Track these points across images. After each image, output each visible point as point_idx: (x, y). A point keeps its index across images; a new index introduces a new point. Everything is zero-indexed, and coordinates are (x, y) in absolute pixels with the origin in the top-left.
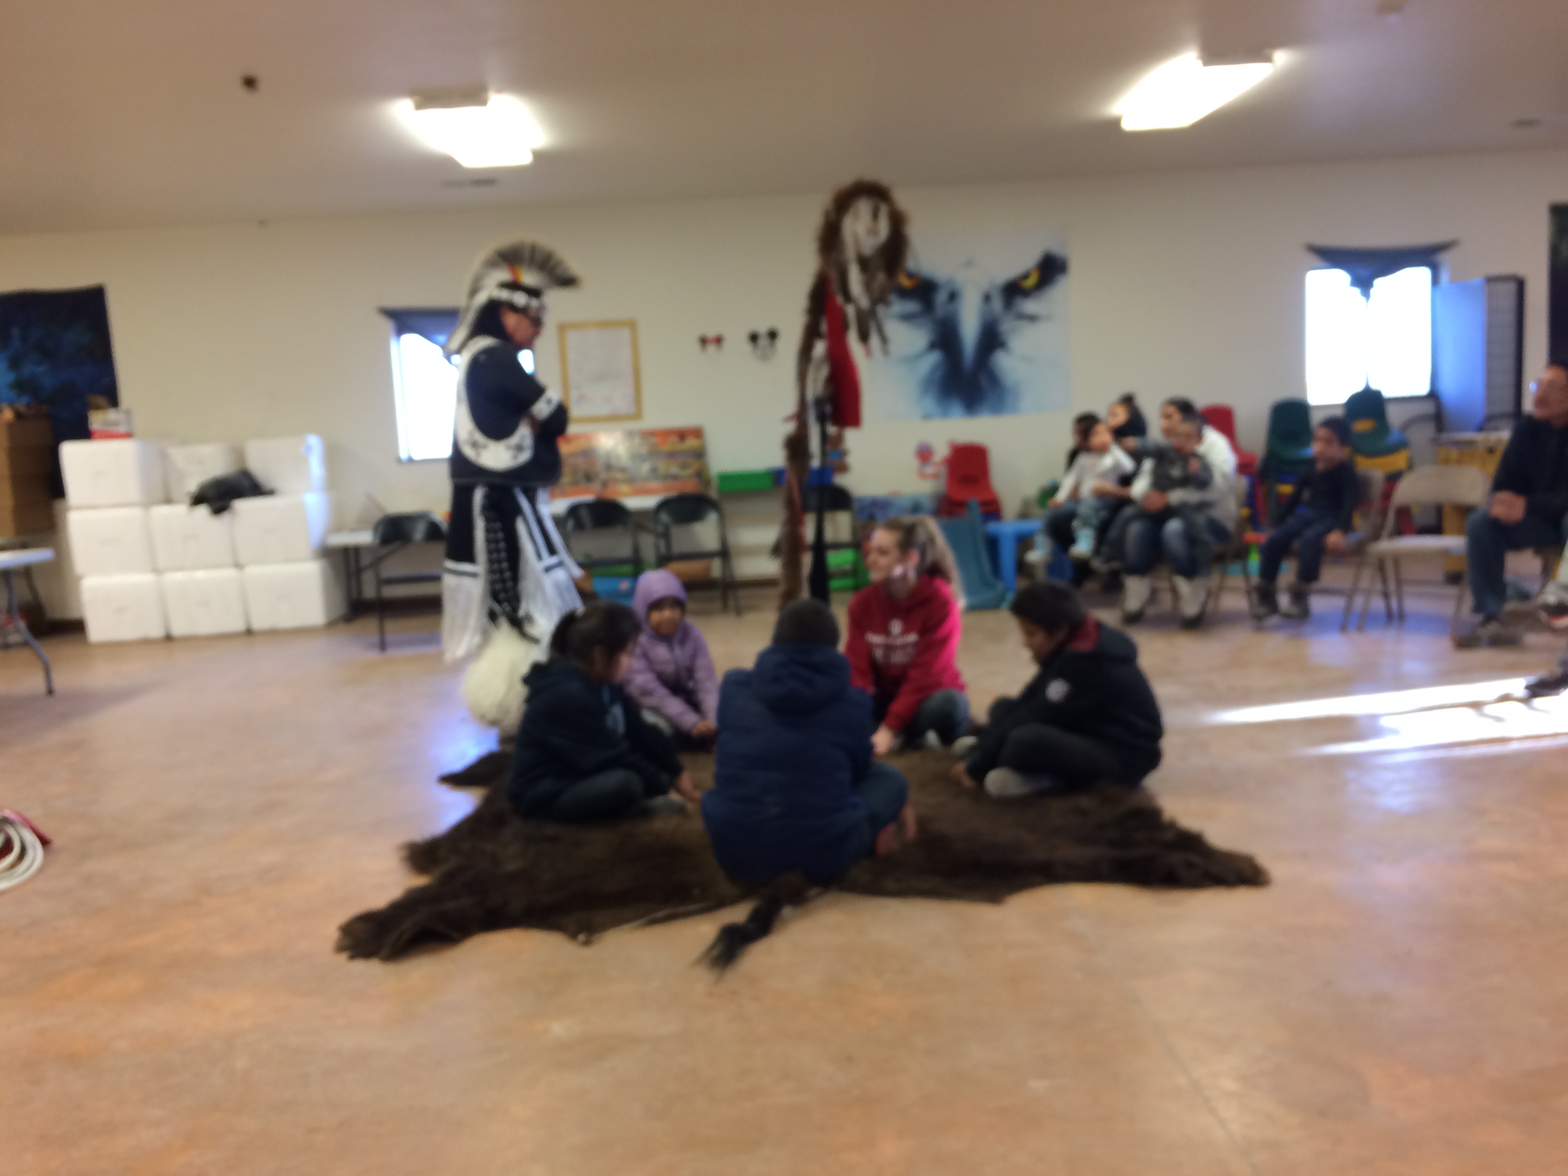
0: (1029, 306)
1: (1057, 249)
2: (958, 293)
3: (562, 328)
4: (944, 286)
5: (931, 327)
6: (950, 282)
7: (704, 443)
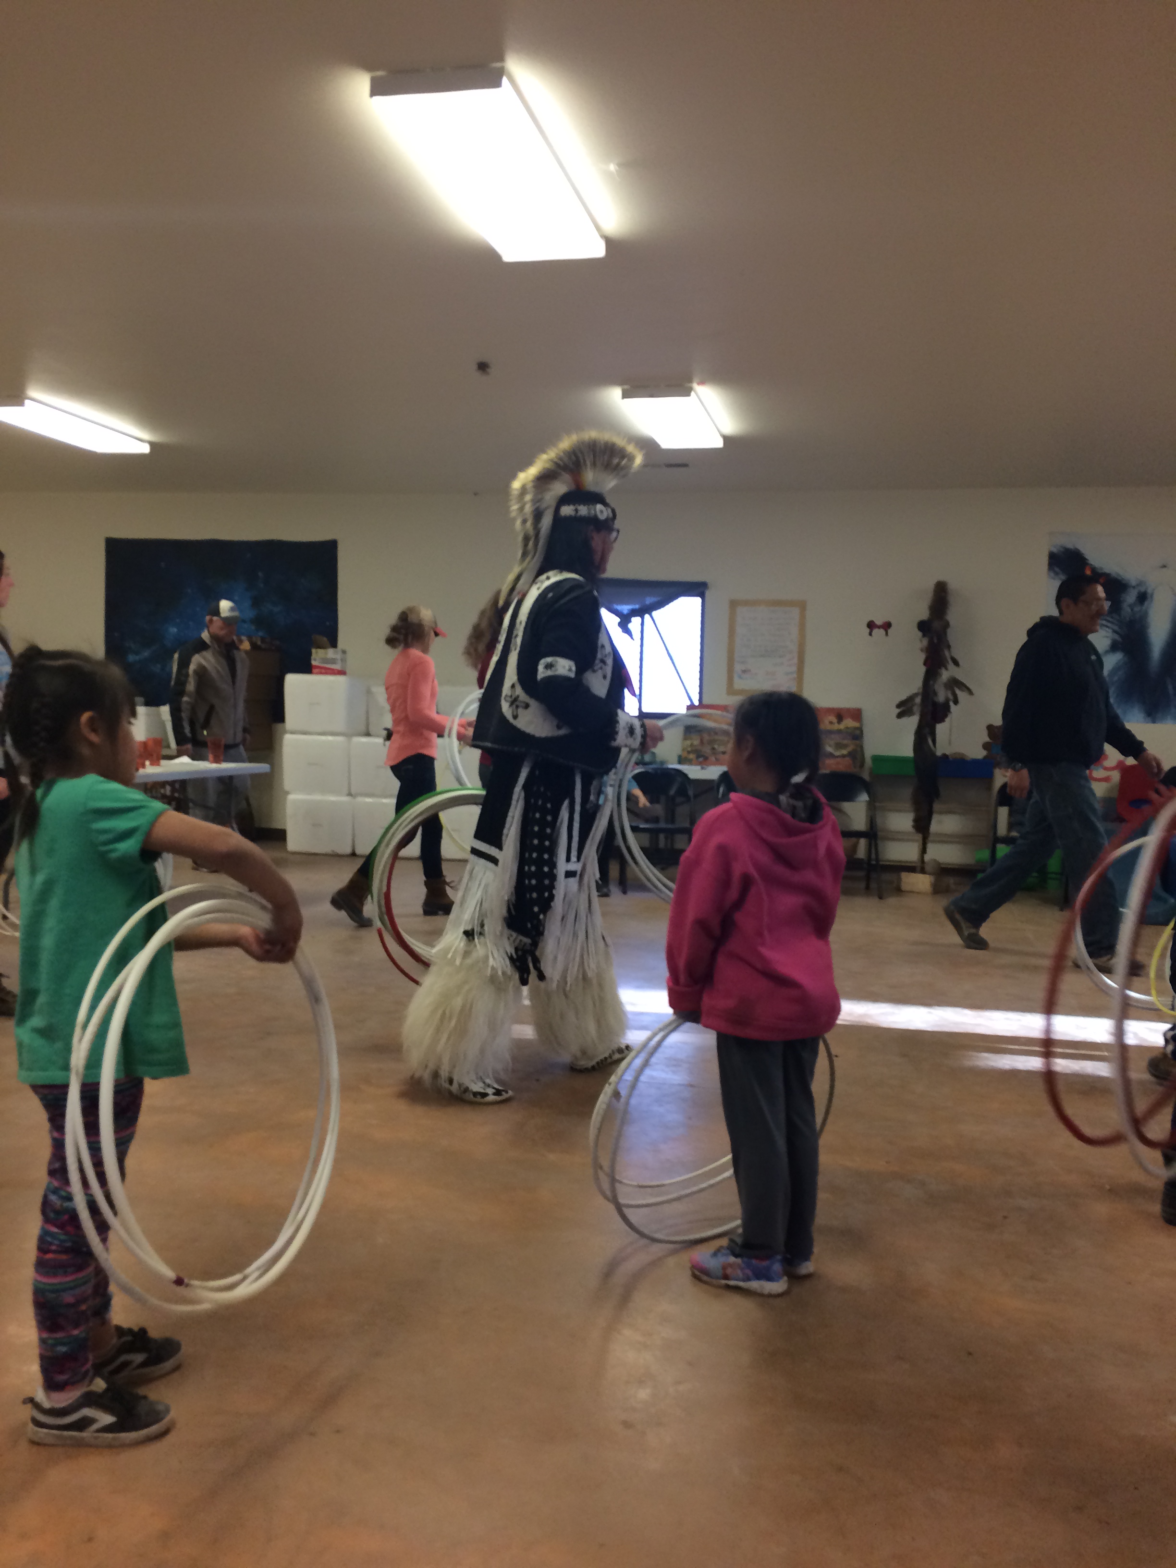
2: (1149, 596)
3: (734, 604)
4: (1134, 587)
5: (1116, 628)
6: (1141, 583)
7: (862, 725)
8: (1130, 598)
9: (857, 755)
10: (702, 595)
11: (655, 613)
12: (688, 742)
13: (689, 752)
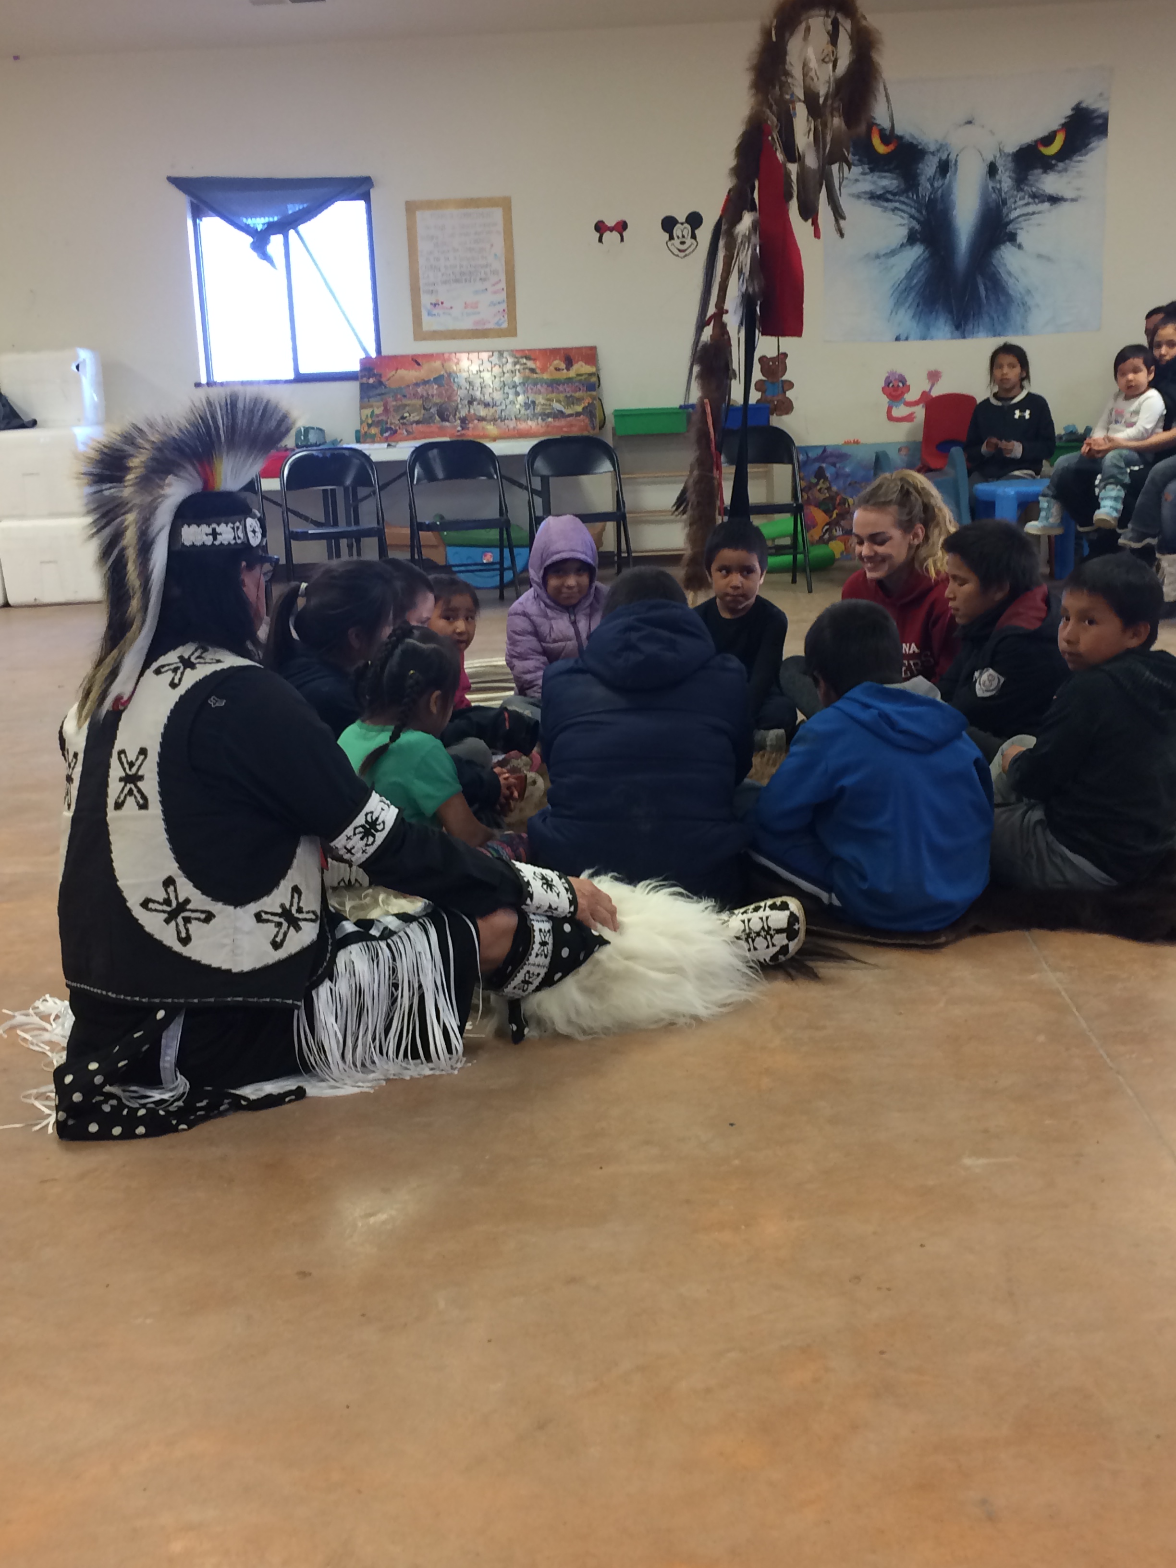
0: (1050, 183)
1: (1091, 102)
2: (952, 164)
3: (411, 208)
4: (933, 154)
5: (913, 211)
6: (941, 147)
7: (598, 370)
8: (929, 168)
9: (593, 411)
10: (366, 197)
11: (302, 228)
12: (368, 412)
13: (369, 426)
